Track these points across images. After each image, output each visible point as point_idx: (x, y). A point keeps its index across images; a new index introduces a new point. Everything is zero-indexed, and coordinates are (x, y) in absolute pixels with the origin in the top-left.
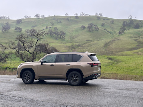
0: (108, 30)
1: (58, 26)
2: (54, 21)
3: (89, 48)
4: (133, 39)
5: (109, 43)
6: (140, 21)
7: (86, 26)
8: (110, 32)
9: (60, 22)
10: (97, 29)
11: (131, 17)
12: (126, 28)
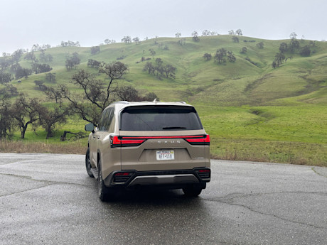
0: (253, 60)
1: (163, 56)
2: (155, 48)
3: (219, 93)
4: (299, 74)
5: (254, 83)
6: (311, 42)
7: (213, 54)
8: (256, 64)
9: (166, 49)
10: (233, 59)
11: (296, 35)
12: (286, 56)
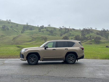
3: (4, 40)
4: (29, 36)
5: (16, 37)
6: (33, 26)
7: (1, 27)
8: (16, 31)
10: (8, 29)
12: (25, 30)
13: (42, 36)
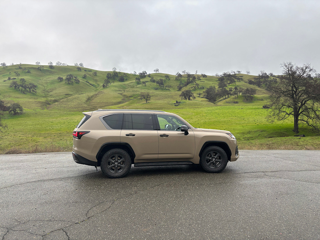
0: (91, 82)
1: (26, 77)
2: (20, 71)
3: (69, 103)
4: (118, 92)
5: (92, 97)
6: (125, 74)
7: (64, 78)
8: (93, 85)
9: (29, 72)
10: (78, 82)
12: (111, 81)
13: (143, 91)
